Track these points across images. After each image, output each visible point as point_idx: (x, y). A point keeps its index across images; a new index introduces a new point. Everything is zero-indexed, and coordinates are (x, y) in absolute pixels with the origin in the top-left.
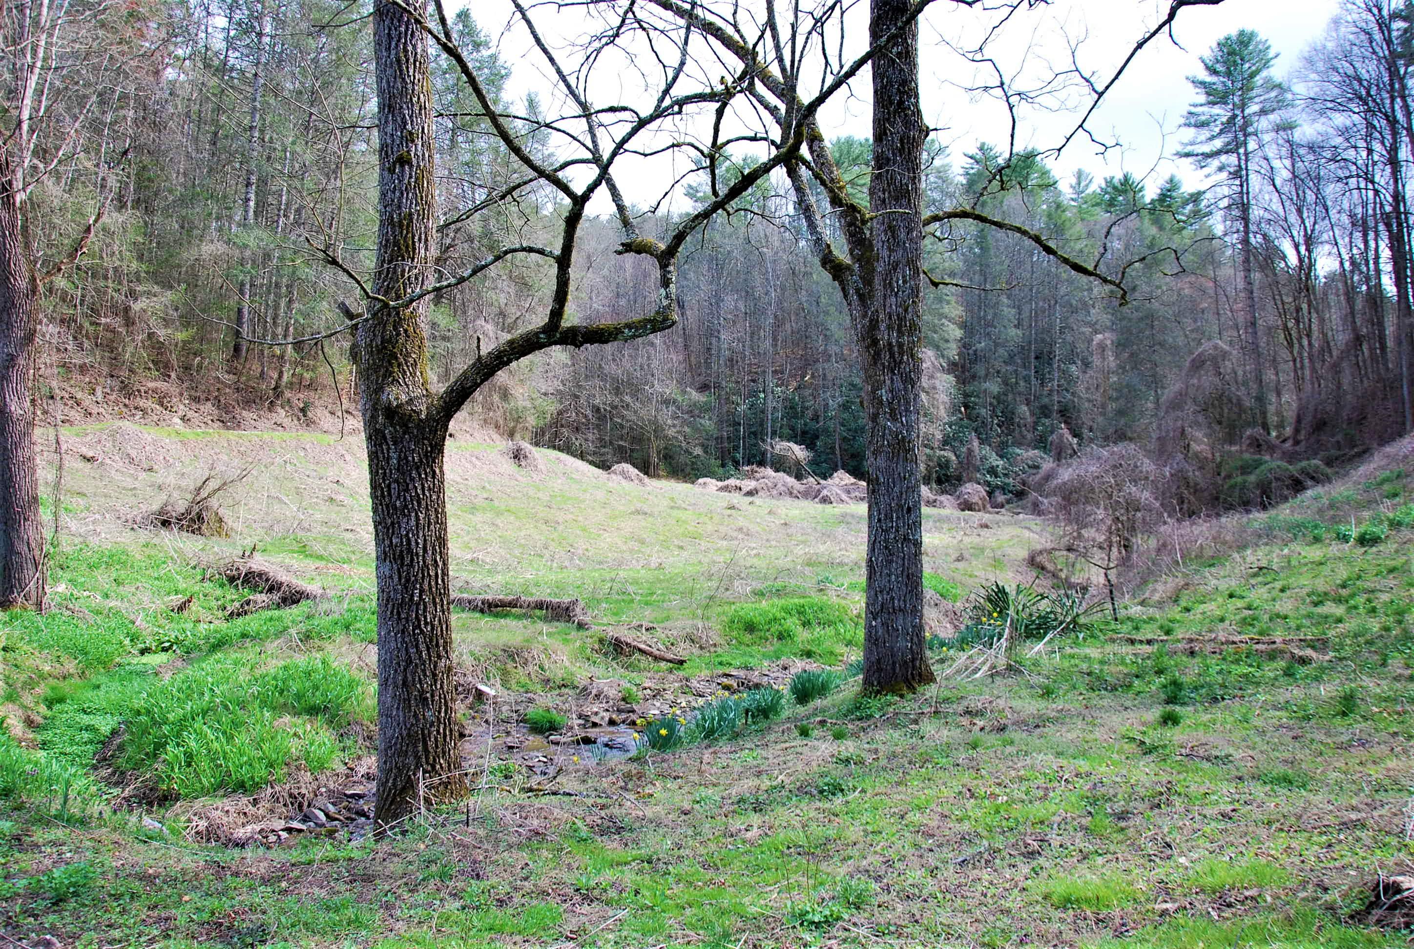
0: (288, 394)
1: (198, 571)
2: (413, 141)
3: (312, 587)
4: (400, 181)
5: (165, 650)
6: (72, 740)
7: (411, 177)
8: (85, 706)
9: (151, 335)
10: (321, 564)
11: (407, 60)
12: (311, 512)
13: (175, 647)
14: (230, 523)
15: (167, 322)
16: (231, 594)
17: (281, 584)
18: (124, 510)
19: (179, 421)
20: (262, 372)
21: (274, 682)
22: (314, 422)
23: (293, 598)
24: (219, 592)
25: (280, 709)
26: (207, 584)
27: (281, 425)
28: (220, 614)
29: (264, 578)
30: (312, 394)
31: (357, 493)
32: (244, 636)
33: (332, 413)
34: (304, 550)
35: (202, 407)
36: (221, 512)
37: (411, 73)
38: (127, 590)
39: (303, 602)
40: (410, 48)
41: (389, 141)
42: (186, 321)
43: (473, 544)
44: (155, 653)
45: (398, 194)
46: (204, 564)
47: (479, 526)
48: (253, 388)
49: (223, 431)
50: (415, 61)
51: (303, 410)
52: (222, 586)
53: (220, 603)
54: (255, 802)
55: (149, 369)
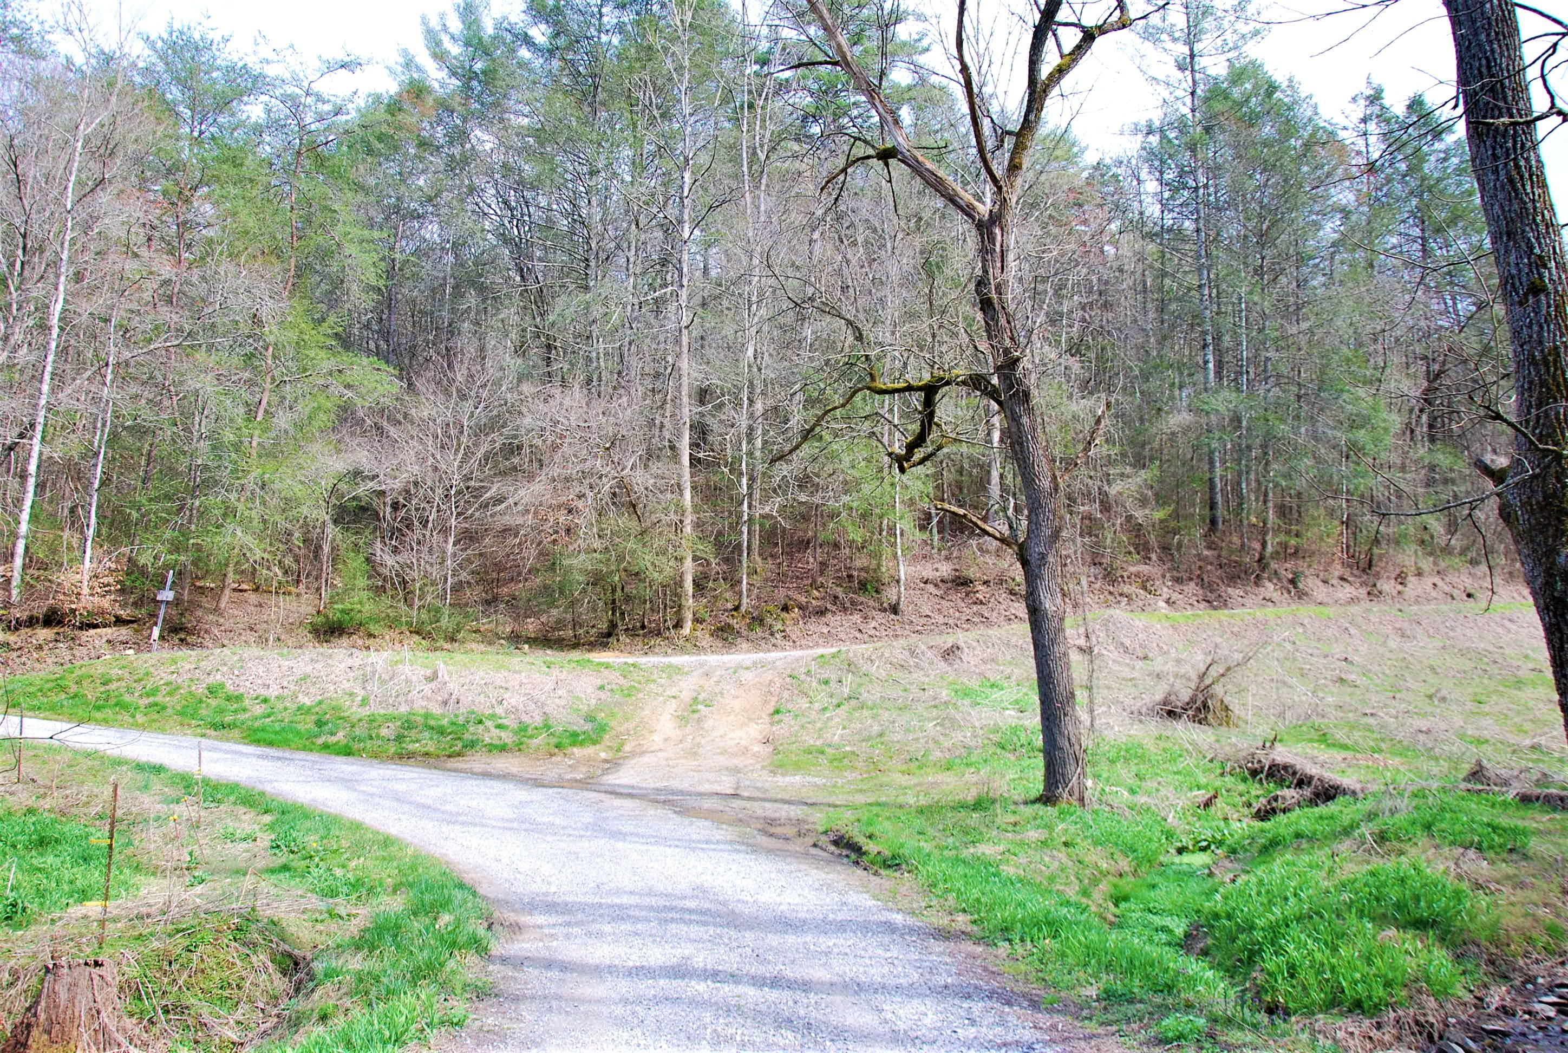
0: (1274, 565)
1: (1217, 764)
2: (1545, 266)
3: (1347, 780)
4: (1536, 314)
5: (1203, 849)
6: (1151, 940)
7: (1549, 307)
8: (1151, 905)
9: (1129, 518)
10: (1348, 754)
11: (1522, 177)
12: (1321, 695)
13: (1213, 847)
14: (1237, 712)
15: (1143, 502)
16: (1255, 789)
17: (1311, 778)
18: (1128, 701)
19: (1164, 605)
20: (1243, 545)
21: (1367, 889)
22: (1306, 594)
23: (1327, 793)
24: (1242, 787)
25: (1382, 920)
26: (1228, 778)
27: (1270, 600)
28: (1246, 811)
29: (1290, 771)
30: (1300, 562)
31: (1370, 671)
32: (1298, 835)
33: (1325, 582)
34: (1324, 738)
35: (1185, 588)
36: (1227, 700)
37: (1529, 191)
38: (1150, 785)
39: (1341, 799)
40: (1522, 163)
41: (1514, 272)
42: (1161, 499)
43: (1527, 726)
44: (1193, 852)
45: (1535, 328)
46: (1221, 757)
47: (1531, 704)
48: (1236, 562)
49: (1213, 612)
50: (1531, 176)
51: (1293, 581)
52: (1244, 780)
53: (1244, 799)
54: (1379, 1026)
55: (1130, 553)
